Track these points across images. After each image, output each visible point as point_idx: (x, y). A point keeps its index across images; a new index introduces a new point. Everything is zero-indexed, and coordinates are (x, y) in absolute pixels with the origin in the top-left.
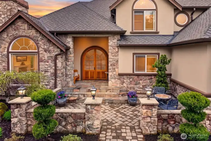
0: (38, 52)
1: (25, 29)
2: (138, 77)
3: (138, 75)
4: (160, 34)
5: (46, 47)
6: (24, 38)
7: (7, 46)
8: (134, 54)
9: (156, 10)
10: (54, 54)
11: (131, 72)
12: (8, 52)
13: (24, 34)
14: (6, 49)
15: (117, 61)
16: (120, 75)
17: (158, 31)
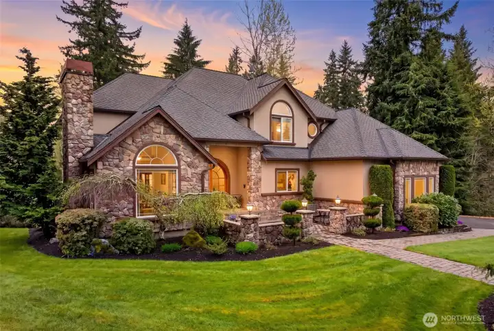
0: (179, 167)
1: (160, 133)
2: (280, 197)
3: (280, 195)
4: (296, 146)
5: (189, 160)
6: (157, 145)
7: (132, 158)
8: (276, 169)
9: (293, 117)
10: (199, 170)
11: (274, 192)
12: (134, 167)
13: (158, 140)
14: (131, 162)
15: (260, 179)
16: (264, 196)
17: (295, 142)
